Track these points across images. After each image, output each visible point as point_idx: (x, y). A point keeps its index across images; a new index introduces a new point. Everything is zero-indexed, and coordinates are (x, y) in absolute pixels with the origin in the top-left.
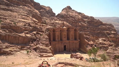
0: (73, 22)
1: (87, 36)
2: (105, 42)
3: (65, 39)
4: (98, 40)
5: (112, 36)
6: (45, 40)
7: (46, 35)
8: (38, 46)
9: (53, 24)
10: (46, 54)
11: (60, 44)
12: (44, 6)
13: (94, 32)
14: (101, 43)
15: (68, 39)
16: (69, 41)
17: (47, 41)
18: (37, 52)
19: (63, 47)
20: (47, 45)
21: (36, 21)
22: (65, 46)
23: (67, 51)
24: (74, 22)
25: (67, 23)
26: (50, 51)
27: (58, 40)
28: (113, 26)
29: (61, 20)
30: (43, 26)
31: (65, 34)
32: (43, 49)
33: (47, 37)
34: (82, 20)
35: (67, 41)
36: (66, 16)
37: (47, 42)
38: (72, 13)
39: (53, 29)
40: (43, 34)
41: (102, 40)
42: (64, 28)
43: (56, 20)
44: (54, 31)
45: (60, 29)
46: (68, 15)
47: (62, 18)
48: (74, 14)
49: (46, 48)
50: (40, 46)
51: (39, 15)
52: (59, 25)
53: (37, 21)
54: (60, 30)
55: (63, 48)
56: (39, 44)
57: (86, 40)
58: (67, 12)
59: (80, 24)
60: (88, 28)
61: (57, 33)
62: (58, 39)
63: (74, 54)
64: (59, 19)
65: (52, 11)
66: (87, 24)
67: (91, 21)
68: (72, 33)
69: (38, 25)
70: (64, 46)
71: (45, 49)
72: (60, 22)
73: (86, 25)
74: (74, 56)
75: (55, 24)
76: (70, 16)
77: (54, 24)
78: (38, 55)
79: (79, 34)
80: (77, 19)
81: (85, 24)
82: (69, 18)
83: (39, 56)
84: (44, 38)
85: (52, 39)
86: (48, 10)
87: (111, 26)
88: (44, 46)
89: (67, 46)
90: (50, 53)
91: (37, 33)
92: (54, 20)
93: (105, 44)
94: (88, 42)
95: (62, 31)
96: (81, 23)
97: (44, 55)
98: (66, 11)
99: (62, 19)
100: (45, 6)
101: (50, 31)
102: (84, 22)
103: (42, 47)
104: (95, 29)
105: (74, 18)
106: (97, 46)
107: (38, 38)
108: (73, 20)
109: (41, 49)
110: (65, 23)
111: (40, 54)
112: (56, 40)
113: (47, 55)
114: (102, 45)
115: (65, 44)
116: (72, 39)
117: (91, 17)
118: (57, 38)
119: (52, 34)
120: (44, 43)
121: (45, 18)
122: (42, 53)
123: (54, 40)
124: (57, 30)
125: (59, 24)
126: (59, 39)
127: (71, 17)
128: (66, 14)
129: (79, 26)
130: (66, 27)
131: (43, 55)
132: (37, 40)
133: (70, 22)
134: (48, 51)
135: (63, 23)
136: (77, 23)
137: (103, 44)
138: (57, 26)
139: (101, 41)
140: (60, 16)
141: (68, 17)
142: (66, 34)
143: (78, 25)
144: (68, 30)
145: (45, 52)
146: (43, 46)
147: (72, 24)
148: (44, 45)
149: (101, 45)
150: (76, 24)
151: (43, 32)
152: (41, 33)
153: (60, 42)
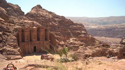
0: (43, 22)
1: (58, 36)
2: (76, 42)
3: (34, 39)
4: (69, 40)
5: (83, 35)
6: (13, 41)
7: (14, 35)
8: (4, 48)
9: (22, 23)
10: (14, 56)
11: (30, 45)
12: (11, 4)
14: (71, 43)
15: (38, 39)
16: (39, 42)
17: (15, 42)
18: (3, 55)
19: (33, 48)
20: (15, 47)
21: (2, 21)
22: (35, 47)
23: (37, 52)
24: (45, 22)
25: (37, 23)
26: (19, 53)
27: (27, 41)
28: (84, 26)
29: (31, 19)
30: (10, 25)
31: (35, 34)
32: (10, 51)
33: (15, 38)
34: (53, 19)
35: (38, 42)
36: (36, 15)
37: (15, 44)
38: (43, 12)
39: (22, 29)
40: (11, 34)
41: (73, 40)
42: (34, 28)
43: (25, 20)
44: (23, 31)
45: (30, 29)
46: (38, 14)
47: (32, 17)
48: (45, 13)
49: (14, 50)
50: (6, 48)
51: (6, 14)
52: (28, 25)
53: (4, 21)
54: (30, 31)
55: (33, 50)
56: (6, 46)
57: (57, 41)
58: (37, 11)
59: (51, 24)
60: (59, 28)
61: (27, 34)
62: (27, 40)
63: (45, 55)
64: (28, 18)
65: (21, 10)
66: (58, 24)
67: (62, 21)
68: (42, 33)
69: (5, 25)
70: (34, 47)
71: (13, 51)
72: (30, 22)
73: (57, 25)
74: (45, 57)
75: (24, 24)
76: (40, 15)
77: (23, 24)
78: (4, 58)
79: (50, 34)
80: (47, 19)
81: (56, 23)
82: (39, 17)
83: (6, 58)
84: (12, 38)
85: (20, 40)
86: (16, 9)
87: (82, 26)
88: (12, 48)
89: (37, 47)
90: (18, 55)
91: (4, 34)
92: (22, 19)
93: (77, 44)
94: (59, 42)
95: (31, 31)
96: (52, 23)
97: (12, 58)
98: (35, 10)
99: (31, 18)
100: (13, 4)
101: (19, 31)
102: (55, 21)
103: (9, 49)
104: (66, 29)
105: (45, 17)
106: (68, 46)
107: (4, 39)
108: (43, 19)
109: (9, 51)
110: (35, 22)
111: (7, 57)
112: (26, 40)
113: (15, 58)
114: (73, 45)
115: (35, 45)
116: (42, 40)
117: (62, 17)
118: (26, 39)
119: (20, 34)
120: (12, 45)
121: (13, 17)
122: (9, 56)
123: (23, 41)
124: (26, 30)
125: (29, 24)
126: (29, 40)
127: (42, 16)
128: (36, 13)
129: (50, 26)
130: (36, 27)
131: (10, 58)
132: (3, 41)
133: (40, 22)
134: (16, 53)
135: (33, 23)
136: (48, 23)
137: (73, 43)
138: (26, 26)
139: (71, 41)
140: (29, 15)
141: (38, 17)
142: (36, 34)
143: (49, 25)
144: (38, 30)
145: (13, 55)
146: (10, 48)
147: (42, 23)
148: (12, 47)
150: (47, 23)
151: (10, 32)
152: (8, 34)
153: (29, 43)
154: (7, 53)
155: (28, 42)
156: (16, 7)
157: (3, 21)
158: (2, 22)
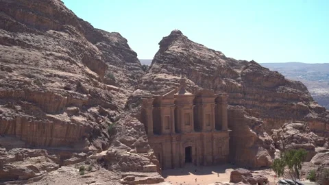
0: (206, 77)
1: (253, 118)
2: (305, 135)
3: (187, 127)
4: (281, 129)
5: (313, 115)
6: (135, 133)
7: (134, 116)
8: (113, 149)
9: (150, 83)
10: (141, 174)
11: (175, 142)
12: (103, 31)
13: (262, 105)
14: (292, 138)
15: (198, 127)
16: (199, 133)
17: (140, 135)
18: (112, 170)
19: (183, 152)
20: (140, 148)
21: (94, 77)
22: (188, 150)
23: (195, 164)
24: (209, 76)
25: (191, 81)
26: (152, 165)
27: (168, 131)
29: (173, 71)
31: (188, 111)
32: (130, 160)
33: (140, 123)
34: (229, 69)
35: (197, 134)
36: (186, 58)
37: (141, 139)
38: (200, 50)
39: (153, 97)
41: (296, 128)
42: (186, 94)
43: (157, 73)
44: (157, 103)
45: (176, 96)
46: (190, 56)
47: (175, 66)
48: (207, 54)
49: (139, 156)
50: (119, 151)
52: (168, 87)
53: (97, 76)
54: (176, 102)
55: (184, 157)
56: (117, 145)
57: (251, 130)
58: (187, 47)
59: (224, 83)
60: (245, 94)
61: (167, 112)
62: (169, 128)
63: (242, 171)
64: (166, 68)
65: (127, 46)
66: (241, 84)
67: (254, 74)
68: (208, 108)
69: (100, 87)
70: (186, 149)
71: (137, 159)
72: (170, 77)
73: (239, 85)
74: (243, 177)
75: (157, 84)
76: (195, 58)
77: (153, 84)
78: (117, 177)
79: (229, 111)
80: (216, 68)
81: (238, 81)
82: (193, 65)
83: (122, 180)
84: (131, 125)
85: (151, 130)
86: (116, 43)
88: (132, 150)
89: (193, 150)
90: (151, 170)
91: (102, 113)
92: (151, 70)
93: (306, 141)
94: (257, 133)
95: (179, 103)
96: (226, 81)
97: (137, 179)
98: (182, 43)
99: (174, 68)
100: (107, 32)
101: (145, 105)
102: (235, 76)
103: (125, 155)
104: (266, 97)
105: (208, 65)
106: (282, 147)
108: (204, 70)
109: (125, 159)
110: (187, 80)
111: (123, 176)
112: (164, 130)
113: (147, 178)
114: (296, 142)
115: (189, 144)
116: (209, 128)
117: (253, 62)
118: (164, 125)
119: (149, 112)
120: (132, 142)
122: (128, 173)
123: (157, 131)
124: (165, 101)
125: (169, 85)
126: (172, 128)
127: (200, 62)
128: (185, 52)
129: (221, 88)
130: (190, 92)
131: (133, 179)
132: (103, 133)
133: (197, 78)
134: (145, 164)
135: (182, 81)
136: (217, 81)
137: (298, 139)
138: (163, 90)
139: (292, 132)
140: (168, 58)
141: (191, 62)
142: (191, 112)
143: (219, 86)
144: (198, 100)
145: (138, 170)
146: (128, 151)
147: (203, 82)
148: (133, 148)
149: (293, 144)
150: (214, 81)
153: (174, 138)
154: (120, 164)
155: (170, 134)
156: (116, 40)
157: (96, 79)
158: (94, 80)
